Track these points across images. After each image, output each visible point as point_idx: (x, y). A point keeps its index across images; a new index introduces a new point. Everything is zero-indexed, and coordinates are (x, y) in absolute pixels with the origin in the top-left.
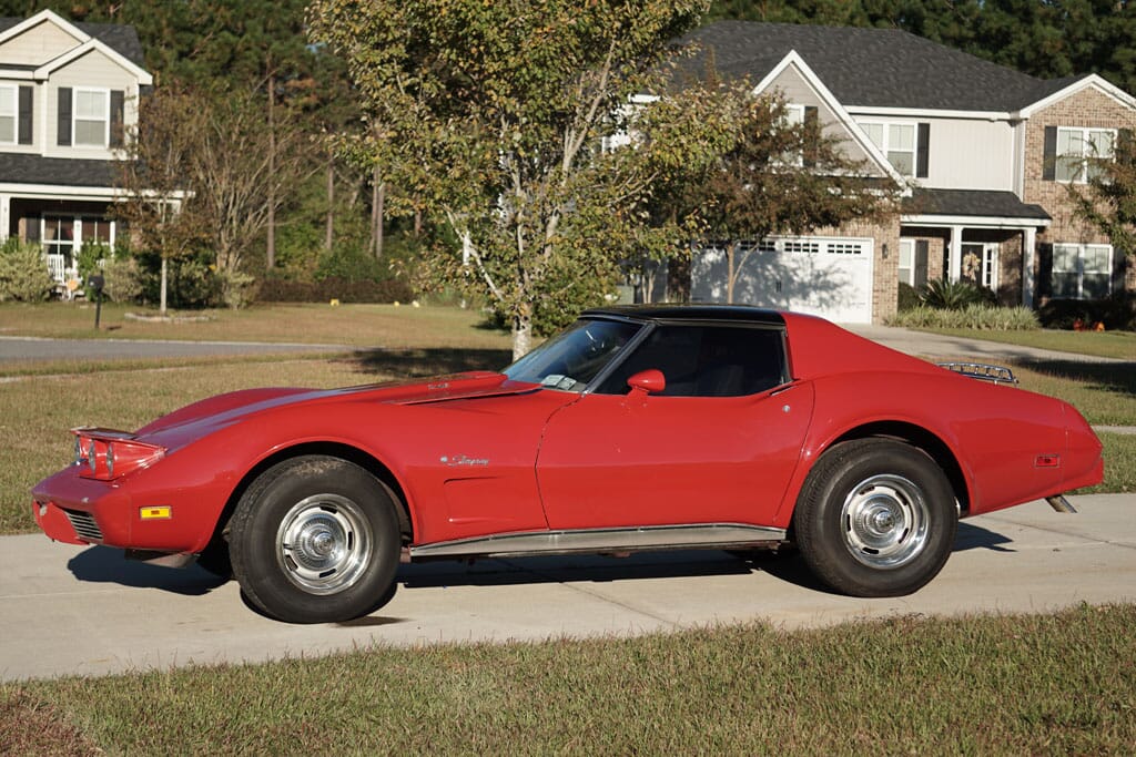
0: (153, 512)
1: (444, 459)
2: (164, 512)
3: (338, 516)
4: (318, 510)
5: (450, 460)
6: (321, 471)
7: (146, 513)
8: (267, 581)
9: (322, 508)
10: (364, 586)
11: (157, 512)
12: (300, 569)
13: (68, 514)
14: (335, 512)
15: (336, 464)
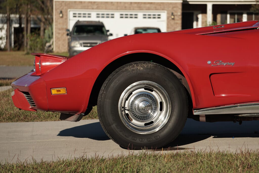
0: (58, 91)
1: (209, 62)
2: (63, 91)
3: (153, 93)
4: (143, 90)
5: (212, 63)
6: (142, 69)
7: (54, 92)
8: (114, 126)
9: (145, 89)
10: (166, 130)
11: (59, 91)
12: (134, 121)
13: (25, 95)
14: (152, 91)
15: (151, 65)
